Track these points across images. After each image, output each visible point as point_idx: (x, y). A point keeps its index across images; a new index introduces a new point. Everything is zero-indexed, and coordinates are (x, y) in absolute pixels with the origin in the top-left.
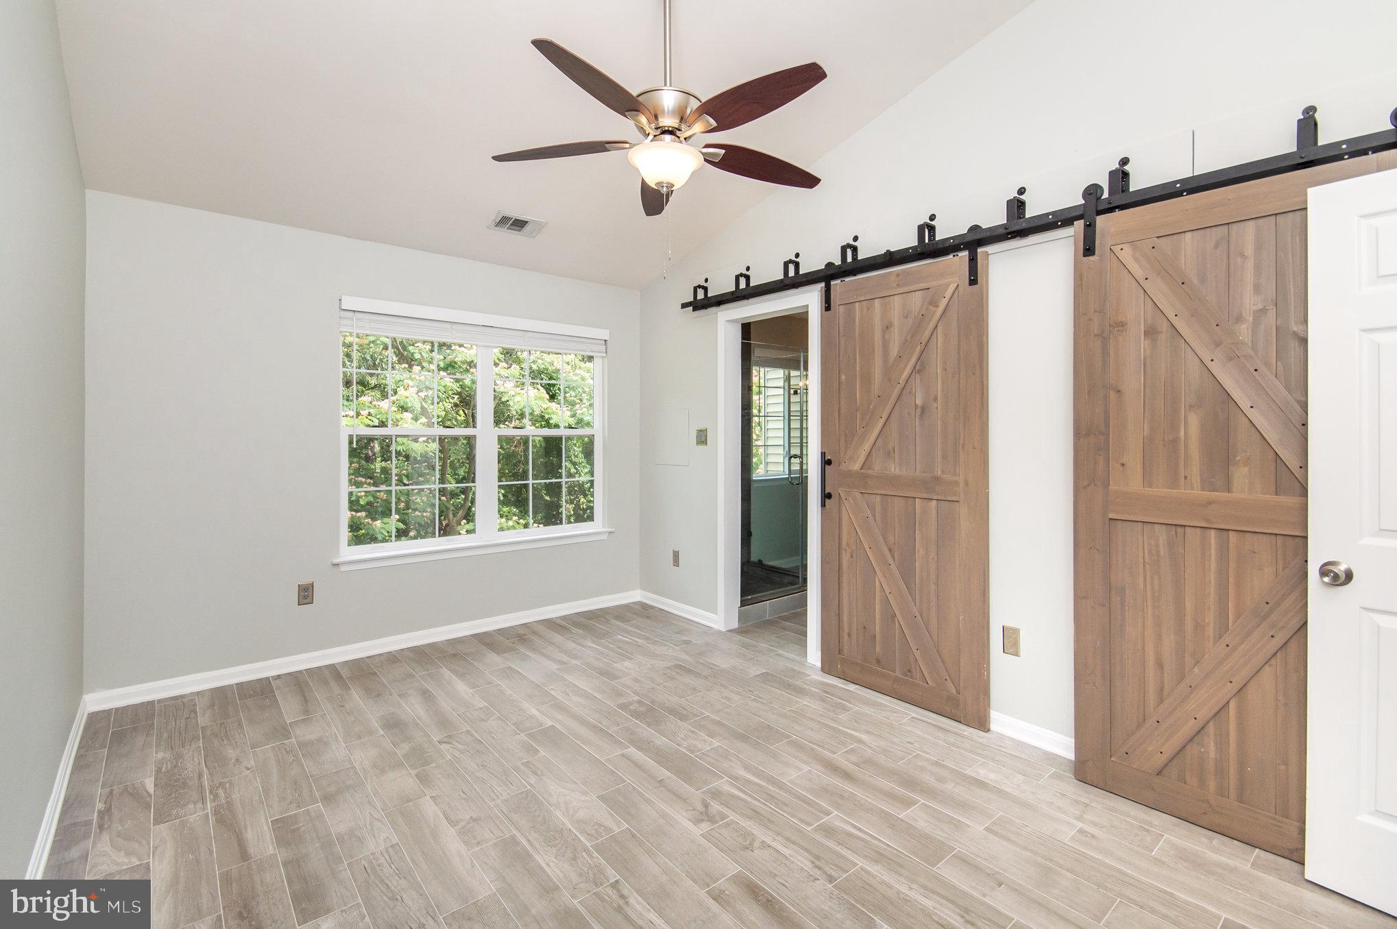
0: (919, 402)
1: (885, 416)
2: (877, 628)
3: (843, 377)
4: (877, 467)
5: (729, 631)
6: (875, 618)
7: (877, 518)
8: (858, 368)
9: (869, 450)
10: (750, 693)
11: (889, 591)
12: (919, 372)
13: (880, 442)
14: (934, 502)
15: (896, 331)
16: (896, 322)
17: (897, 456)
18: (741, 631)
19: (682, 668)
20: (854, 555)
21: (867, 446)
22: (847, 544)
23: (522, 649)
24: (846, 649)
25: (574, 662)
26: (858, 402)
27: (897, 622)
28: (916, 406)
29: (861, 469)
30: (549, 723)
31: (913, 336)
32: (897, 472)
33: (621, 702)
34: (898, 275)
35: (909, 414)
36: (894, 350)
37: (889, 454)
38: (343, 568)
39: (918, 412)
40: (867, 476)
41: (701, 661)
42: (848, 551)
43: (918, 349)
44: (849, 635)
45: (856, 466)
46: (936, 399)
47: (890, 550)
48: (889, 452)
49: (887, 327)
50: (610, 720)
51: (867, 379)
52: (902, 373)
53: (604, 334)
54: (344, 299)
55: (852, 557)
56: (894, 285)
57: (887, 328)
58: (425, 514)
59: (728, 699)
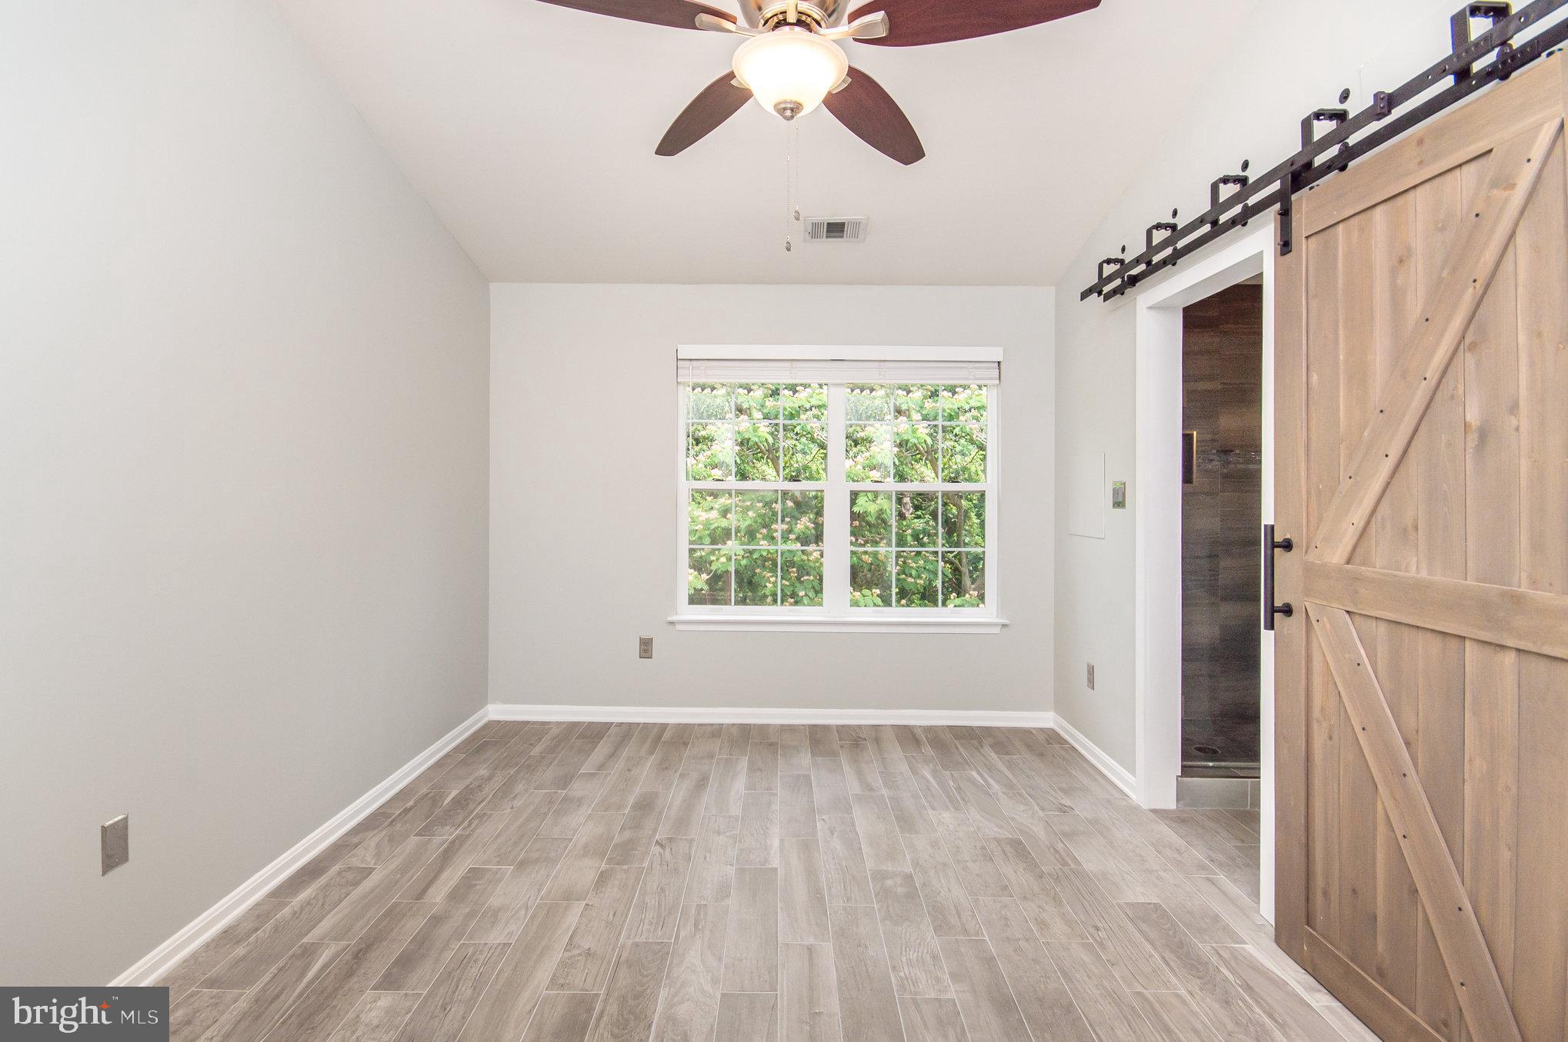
0: (1473, 416)
1: (1395, 452)
2: (1380, 898)
3: (1315, 378)
4: (1380, 560)
5: (1154, 811)
6: (1375, 878)
7: (1379, 667)
8: (1341, 357)
9: (1362, 524)
10: (1093, 931)
11: (1403, 833)
12: (1473, 347)
13: (1384, 509)
15: (1420, 268)
16: (1420, 245)
17: (1422, 540)
18: (1175, 819)
19: (1018, 849)
20: (1335, 737)
21: (1358, 516)
22: (1323, 709)
23: (844, 759)
24: (1320, 918)
25: (885, 792)
26: (1341, 425)
27: (1420, 910)
28: (1466, 426)
29: (1348, 562)
30: (775, 862)
31: (1454, 270)
32: (1424, 574)
33: (885, 868)
34: (1420, 142)
35: (1449, 444)
36: (1415, 307)
37: (1405, 534)
38: (679, 627)
39: (1473, 438)
40: (1357, 579)
41: (1060, 846)
42: (1324, 725)
43: (1469, 296)
44: (1326, 894)
45: (1336, 556)
46: (1514, 408)
47: (1408, 744)
48: (1405, 530)
50: (845, 889)
51: (1359, 375)
52: (1434, 353)
53: (997, 354)
54: (680, 347)
55: (1331, 738)
56: (1413, 166)
57: (1401, 261)
58: (918, 581)
59: (1043, 925)
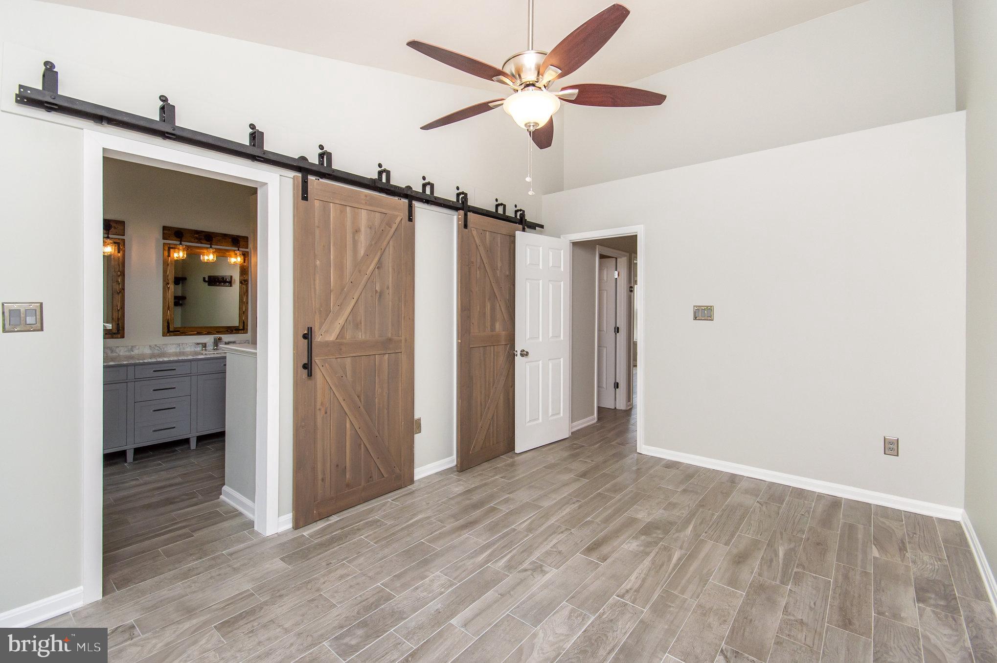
0: (378, 289)
1: (356, 298)
4: (348, 336)
8: (332, 257)
9: (343, 323)
11: (358, 427)
12: (378, 268)
13: (351, 317)
14: (387, 355)
15: (363, 236)
16: (363, 229)
17: (363, 328)
21: (342, 320)
24: (320, 494)
26: (332, 285)
28: (376, 291)
29: (336, 339)
31: (375, 243)
32: (363, 338)
34: (366, 196)
35: (371, 297)
36: (362, 252)
37: (357, 326)
39: (378, 296)
40: (340, 344)
42: (323, 409)
43: (378, 252)
45: (333, 338)
46: (388, 288)
47: (358, 396)
48: (357, 323)
49: (357, 231)
51: (340, 267)
52: (368, 268)
56: (364, 202)
